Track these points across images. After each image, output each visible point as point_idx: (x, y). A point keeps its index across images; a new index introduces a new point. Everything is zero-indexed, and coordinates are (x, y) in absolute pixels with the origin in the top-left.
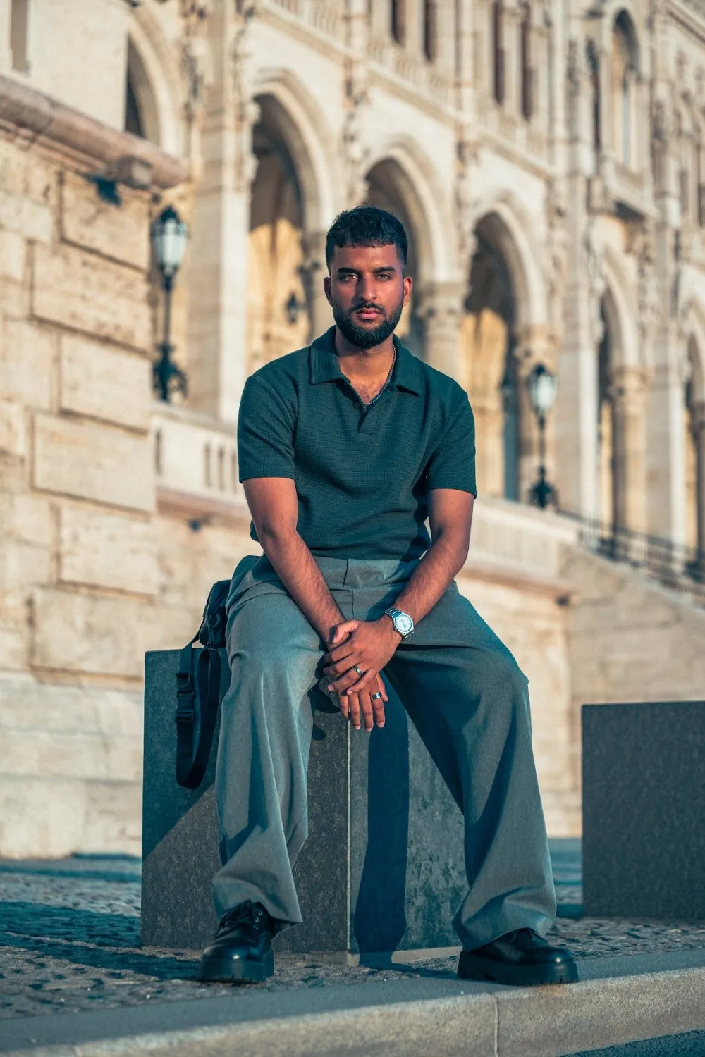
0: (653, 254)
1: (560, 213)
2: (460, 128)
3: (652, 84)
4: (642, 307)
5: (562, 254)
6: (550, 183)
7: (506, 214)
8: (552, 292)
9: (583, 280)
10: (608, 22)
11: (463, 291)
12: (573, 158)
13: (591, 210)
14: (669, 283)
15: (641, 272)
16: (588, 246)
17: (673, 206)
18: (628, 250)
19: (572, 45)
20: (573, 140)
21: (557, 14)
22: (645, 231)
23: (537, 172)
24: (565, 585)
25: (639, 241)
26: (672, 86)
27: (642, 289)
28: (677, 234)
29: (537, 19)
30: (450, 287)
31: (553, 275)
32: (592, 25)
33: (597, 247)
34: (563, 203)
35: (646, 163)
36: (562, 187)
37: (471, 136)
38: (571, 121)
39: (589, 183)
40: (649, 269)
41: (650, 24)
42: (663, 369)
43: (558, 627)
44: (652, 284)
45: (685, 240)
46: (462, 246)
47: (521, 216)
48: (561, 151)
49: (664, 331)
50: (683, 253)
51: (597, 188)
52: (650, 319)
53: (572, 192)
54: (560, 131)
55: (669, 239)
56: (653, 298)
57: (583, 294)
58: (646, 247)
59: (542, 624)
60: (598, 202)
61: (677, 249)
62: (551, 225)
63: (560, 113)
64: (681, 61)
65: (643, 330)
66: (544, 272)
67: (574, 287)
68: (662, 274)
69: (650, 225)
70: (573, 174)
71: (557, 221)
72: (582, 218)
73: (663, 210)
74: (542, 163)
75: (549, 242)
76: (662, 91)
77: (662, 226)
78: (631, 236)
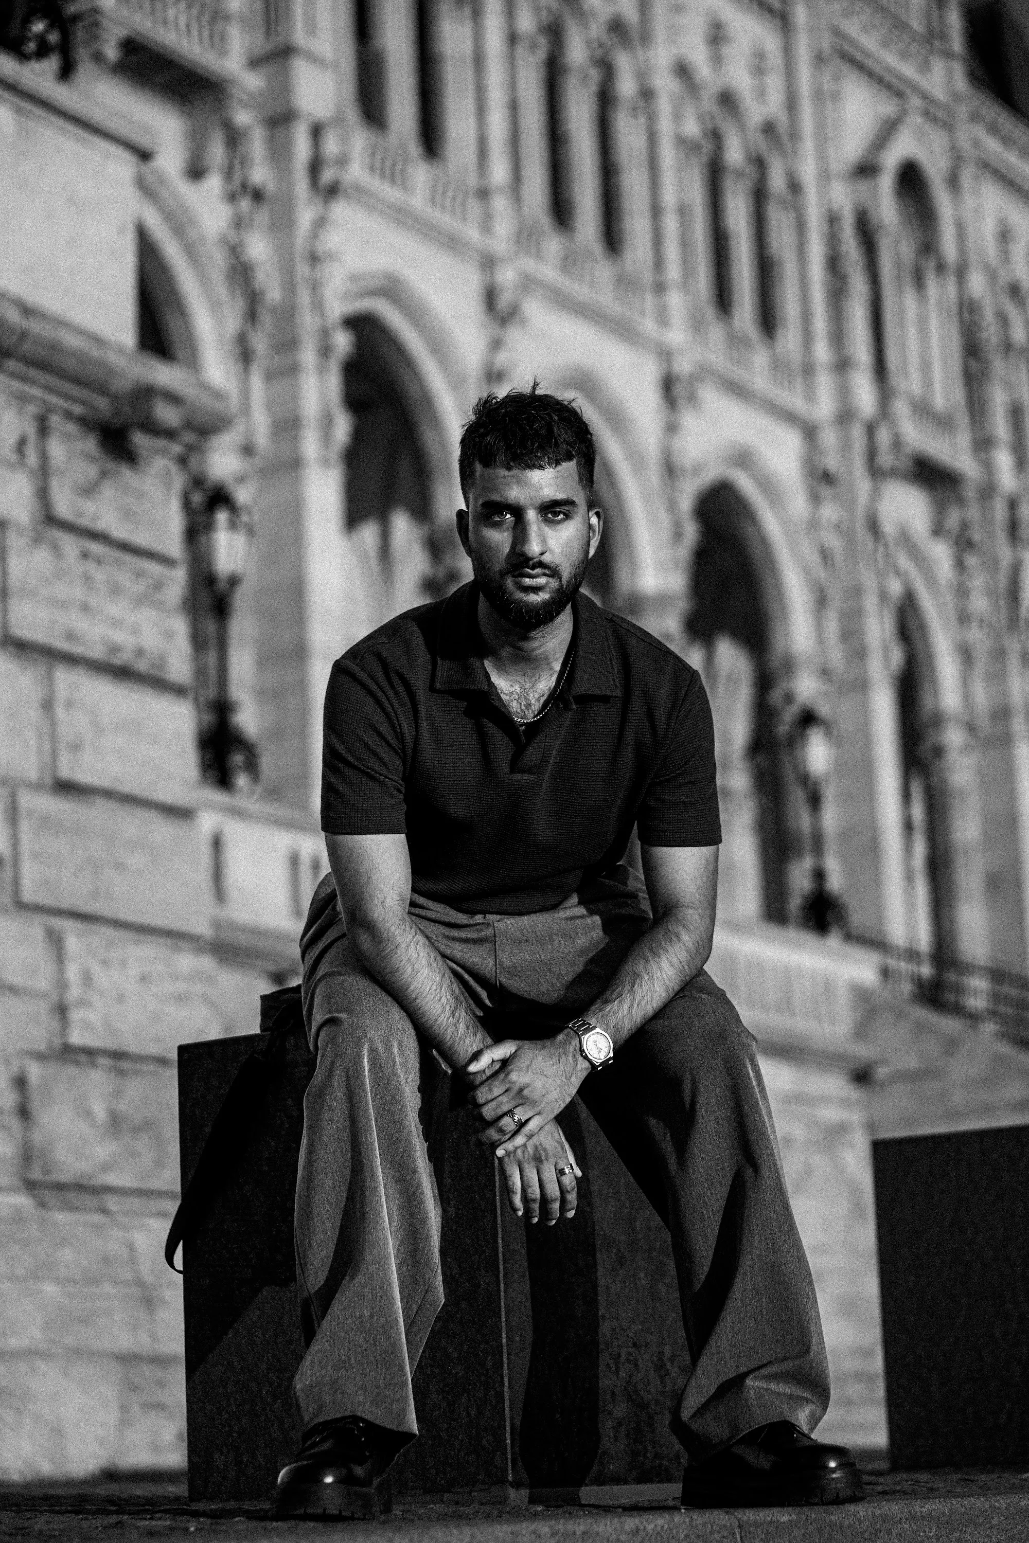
0: (977, 536)
1: (827, 478)
2: (665, 354)
3: (961, 273)
4: (964, 618)
5: (834, 542)
6: (810, 432)
7: (745, 484)
8: (821, 601)
9: (869, 581)
10: (886, 182)
11: (683, 605)
12: (844, 392)
13: (876, 472)
14: (1003, 580)
15: (960, 565)
16: (874, 526)
17: (1004, 460)
18: (937, 531)
19: (833, 220)
20: (842, 365)
21: (808, 171)
22: (961, 501)
23: (789, 417)
24: (864, 1052)
25: (953, 518)
26: (992, 276)
27: (962, 592)
28: (1013, 504)
29: (777, 182)
30: (662, 601)
31: (822, 574)
32: (864, 186)
33: (889, 528)
34: (832, 462)
35: (958, 394)
36: (829, 438)
37: (684, 366)
38: (838, 337)
39: (871, 430)
40: (972, 560)
41: (953, 181)
42: (1002, 713)
43: (856, 1117)
44: (978, 582)
45: (1024, 512)
46: (678, 535)
47: (767, 485)
48: (825, 383)
49: (999, 654)
50: (1023, 532)
51: (884, 437)
52: (976, 636)
53: (846, 445)
54: (822, 351)
55: (1000, 512)
56: (979, 603)
57: (870, 602)
58: (965, 526)
59: (831, 1114)
60: (886, 459)
61: (1013, 527)
62: (815, 499)
63: (820, 324)
64: (1005, 236)
65: (966, 655)
66: (806, 571)
67: (856, 592)
68: (992, 565)
69: (970, 492)
70: (845, 416)
71: (825, 491)
72: (863, 486)
73: (988, 466)
74: (795, 401)
75: (813, 524)
76: (977, 284)
77: (988, 491)
78: (940, 509)
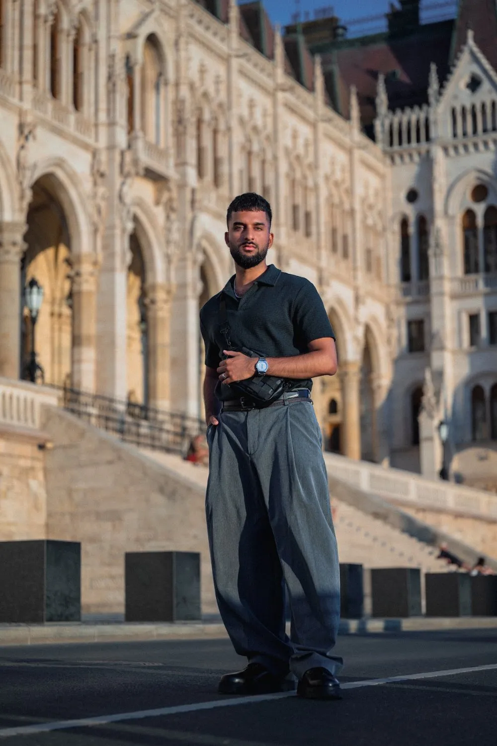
0: (175, 205)
1: (102, 175)
2: (21, 113)
3: (177, 85)
4: (168, 242)
5: (103, 204)
6: (95, 154)
7: (60, 174)
8: (96, 231)
9: (117, 222)
10: (141, 41)
11: (24, 228)
12: (111, 136)
13: (125, 175)
14: (187, 226)
15: (168, 217)
16: (121, 198)
17: (191, 173)
18: (157, 203)
19: (112, 57)
20: (112, 124)
21: (102, 35)
22: (169, 190)
23: (85, 146)
25: (165, 196)
26: (192, 87)
27: (169, 230)
28: (193, 191)
29: (87, 38)
30: (13, 225)
31: (96, 218)
32: (129, 43)
33: (128, 200)
34: (103, 168)
35: (171, 141)
36: (103, 157)
37: (29, 119)
38: (110, 111)
39: (122, 154)
40: (173, 216)
41: (177, 43)
42: (183, 286)
43: (39, 465)
44: (175, 226)
45: (198, 196)
46: (22, 197)
47: (72, 176)
48: (103, 132)
49: (183, 259)
50: (197, 205)
51: (128, 158)
52: (172, 250)
53: (111, 160)
54: (103, 117)
55: (188, 196)
56: (175, 236)
57: (118, 232)
58: (170, 200)
60: (128, 167)
61: (193, 202)
62: (95, 184)
63: (103, 105)
64: (202, 71)
65: (168, 259)
66: (89, 216)
67: (112, 227)
68: (183, 219)
69: (172, 185)
70: (111, 147)
71: (99, 180)
72: (118, 180)
73: (184, 175)
74: (91, 141)
75: (95, 196)
76: (184, 91)
77: (182, 186)
78: (159, 193)
